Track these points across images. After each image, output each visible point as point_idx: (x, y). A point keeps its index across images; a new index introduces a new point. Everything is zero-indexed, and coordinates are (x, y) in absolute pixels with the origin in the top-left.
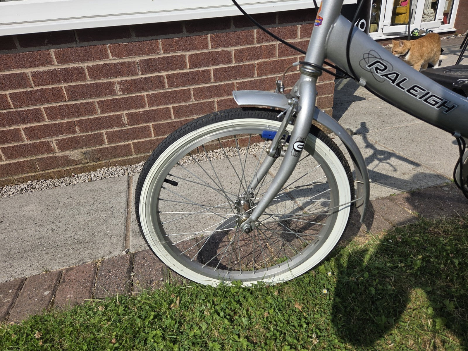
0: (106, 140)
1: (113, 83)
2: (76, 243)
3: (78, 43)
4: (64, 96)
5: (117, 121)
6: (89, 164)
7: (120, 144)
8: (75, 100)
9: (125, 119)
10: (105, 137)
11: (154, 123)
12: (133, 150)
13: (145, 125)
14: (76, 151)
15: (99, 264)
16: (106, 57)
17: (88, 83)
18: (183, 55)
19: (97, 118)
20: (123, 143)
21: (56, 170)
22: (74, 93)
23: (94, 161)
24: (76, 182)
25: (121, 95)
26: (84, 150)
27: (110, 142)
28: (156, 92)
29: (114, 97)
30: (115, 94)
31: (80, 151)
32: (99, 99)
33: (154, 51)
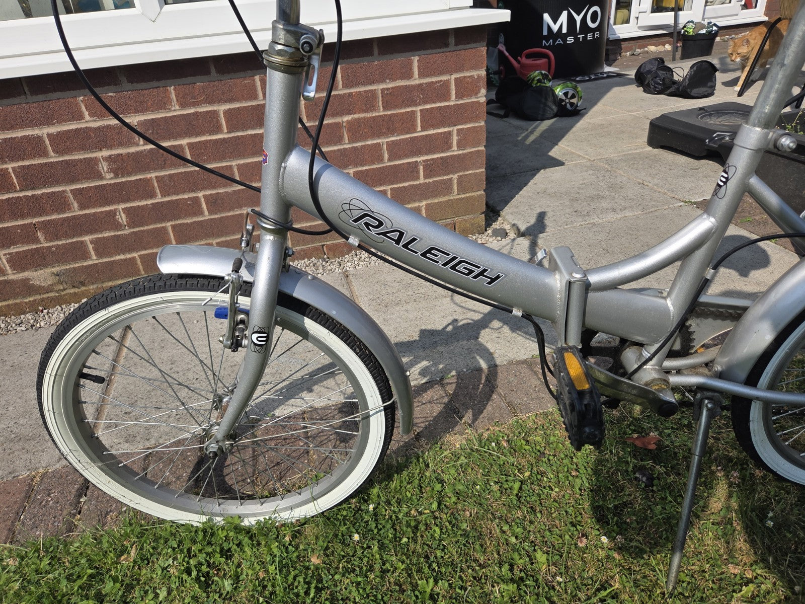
0: (93, 253)
1: (96, 160)
2: (12, 441)
3: (29, 96)
4: (13, 183)
5: (109, 221)
6: (68, 291)
7: (118, 257)
8: (33, 189)
9: (122, 218)
10: (91, 247)
11: (173, 223)
12: (141, 267)
13: (159, 226)
14: (42, 272)
15: (38, 479)
16: (80, 117)
17: (52, 160)
18: (215, 111)
19: (74, 217)
20: (122, 257)
21: (10, 302)
22: (29, 178)
23: (74, 287)
24: (42, 324)
25: (111, 179)
26: (56, 269)
27: (99, 255)
28: (172, 172)
29: (101, 183)
30: (101, 177)
31: (49, 270)
32: (74, 187)
33: (163, 104)
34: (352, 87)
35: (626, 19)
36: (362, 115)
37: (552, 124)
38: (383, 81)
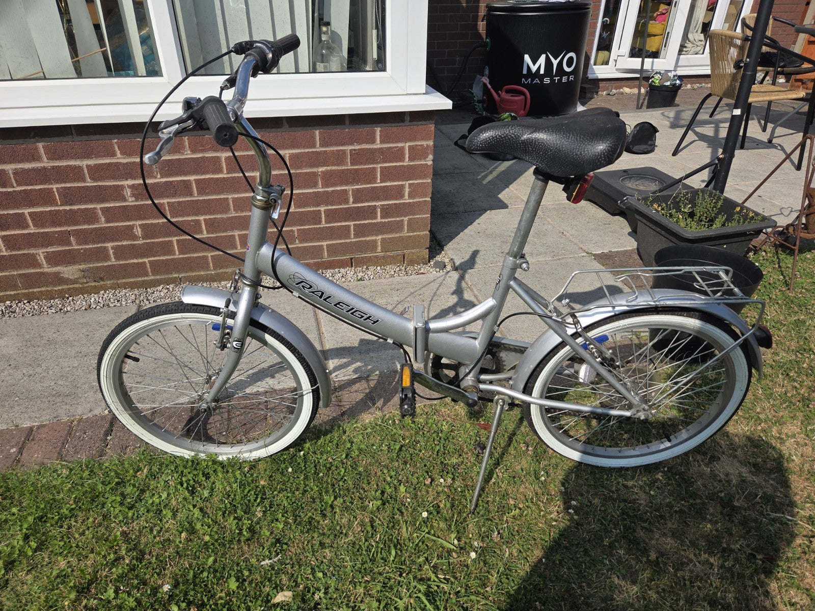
0: (112, 256)
1: (122, 187)
2: (54, 396)
3: (75, 137)
4: (56, 199)
5: (128, 233)
6: (90, 284)
7: (132, 261)
8: (71, 205)
9: (138, 232)
10: (111, 252)
11: (178, 238)
12: (149, 270)
13: (166, 239)
14: (71, 268)
15: (75, 422)
16: (113, 155)
17: (88, 184)
18: (218, 157)
19: (101, 229)
20: (135, 261)
21: (43, 289)
22: (69, 196)
23: (95, 281)
24: (69, 309)
25: (132, 201)
26: (82, 267)
27: (118, 258)
28: (181, 200)
29: (124, 204)
30: (124, 200)
31: (76, 267)
32: (103, 205)
33: (179, 150)
34: (327, 146)
35: (606, 60)
36: (334, 168)
37: (510, 166)
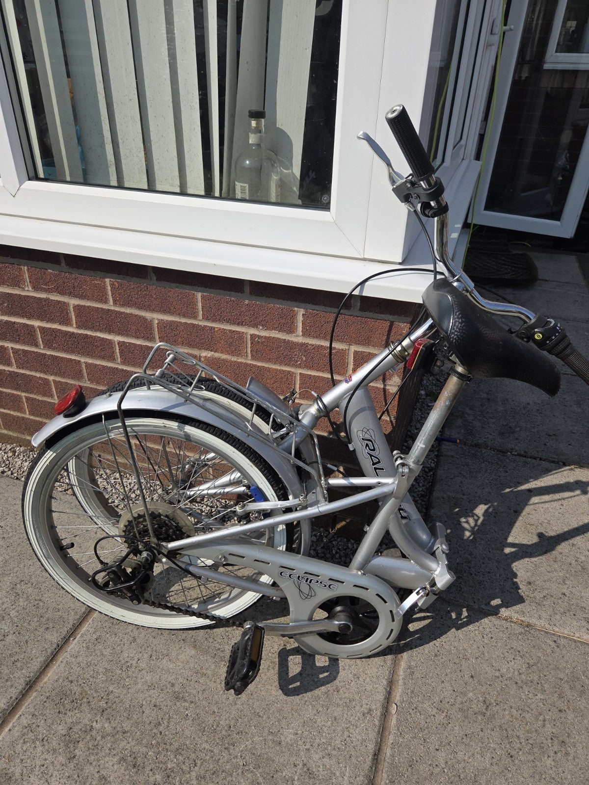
11: (26, 395)
13: (14, 392)
18: (65, 303)
28: (26, 348)
34: (214, 321)
36: (224, 356)
38: (255, 326)
